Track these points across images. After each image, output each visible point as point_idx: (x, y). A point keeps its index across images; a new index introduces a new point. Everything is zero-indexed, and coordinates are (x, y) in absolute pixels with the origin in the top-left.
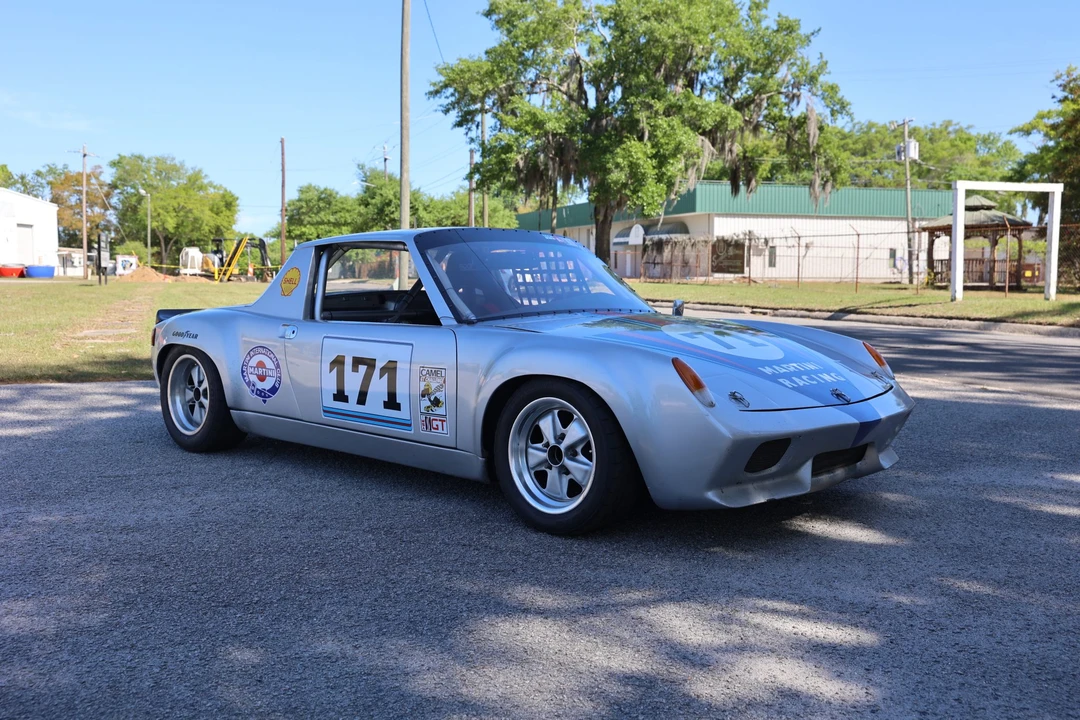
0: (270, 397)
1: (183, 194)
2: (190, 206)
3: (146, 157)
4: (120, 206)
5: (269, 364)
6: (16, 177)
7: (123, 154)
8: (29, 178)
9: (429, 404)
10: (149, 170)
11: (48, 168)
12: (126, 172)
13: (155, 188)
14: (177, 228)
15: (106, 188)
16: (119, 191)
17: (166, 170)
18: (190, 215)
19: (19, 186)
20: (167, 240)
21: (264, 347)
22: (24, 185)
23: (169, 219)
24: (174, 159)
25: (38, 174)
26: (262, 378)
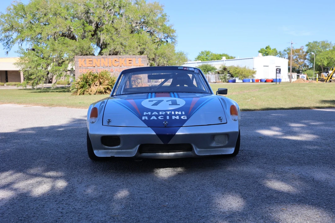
1: (331, 52)
2: (333, 57)
3: (318, 42)
4: (310, 59)
6: (278, 52)
7: (310, 42)
8: (282, 52)
10: (319, 46)
11: (287, 49)
12: (311, 47)
13: (320, 52)
14: (328, 64)
15: (305, 53)
16: (309, 54)
17: (325, 45)
18: (333, 60)
19: (279, 55)
20: (324, 69)
22: (280, 54)
23: (325, 61)
24: (328, 41)
25: (285, 51)
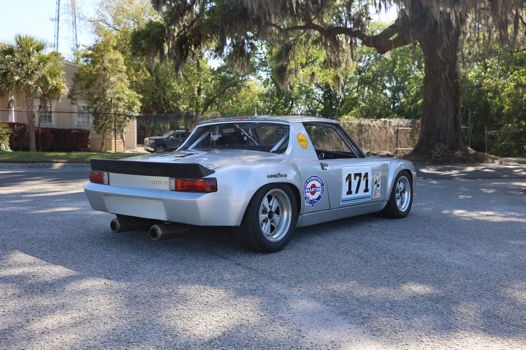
0: (316, 202)
5: (318, 184)
9: (376, 186)
21: (315, 176)
26: (313, 193)
